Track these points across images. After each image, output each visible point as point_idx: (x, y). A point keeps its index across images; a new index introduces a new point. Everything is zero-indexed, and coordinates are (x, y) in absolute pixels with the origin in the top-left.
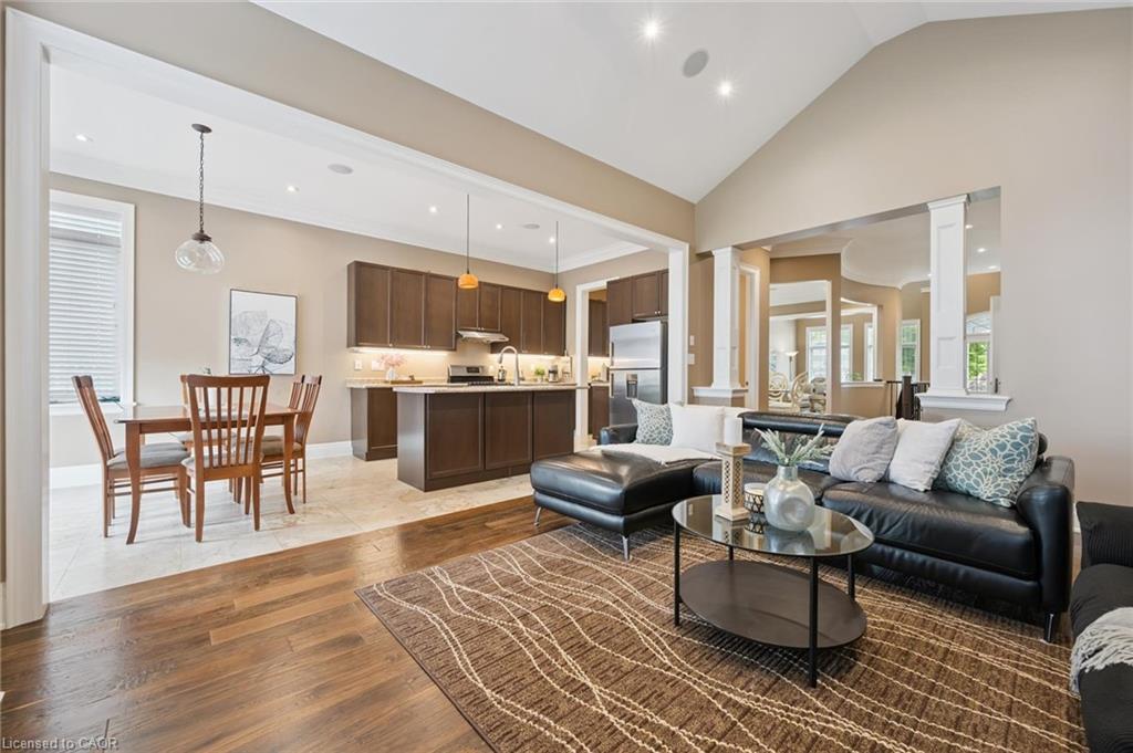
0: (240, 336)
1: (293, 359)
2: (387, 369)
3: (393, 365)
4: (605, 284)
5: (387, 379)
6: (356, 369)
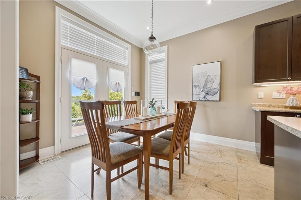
0: (196, 84)
1: (219, 93)
2: (287, 98)
3: (294, 94)
5: (287, 105)
6: (259, 97)
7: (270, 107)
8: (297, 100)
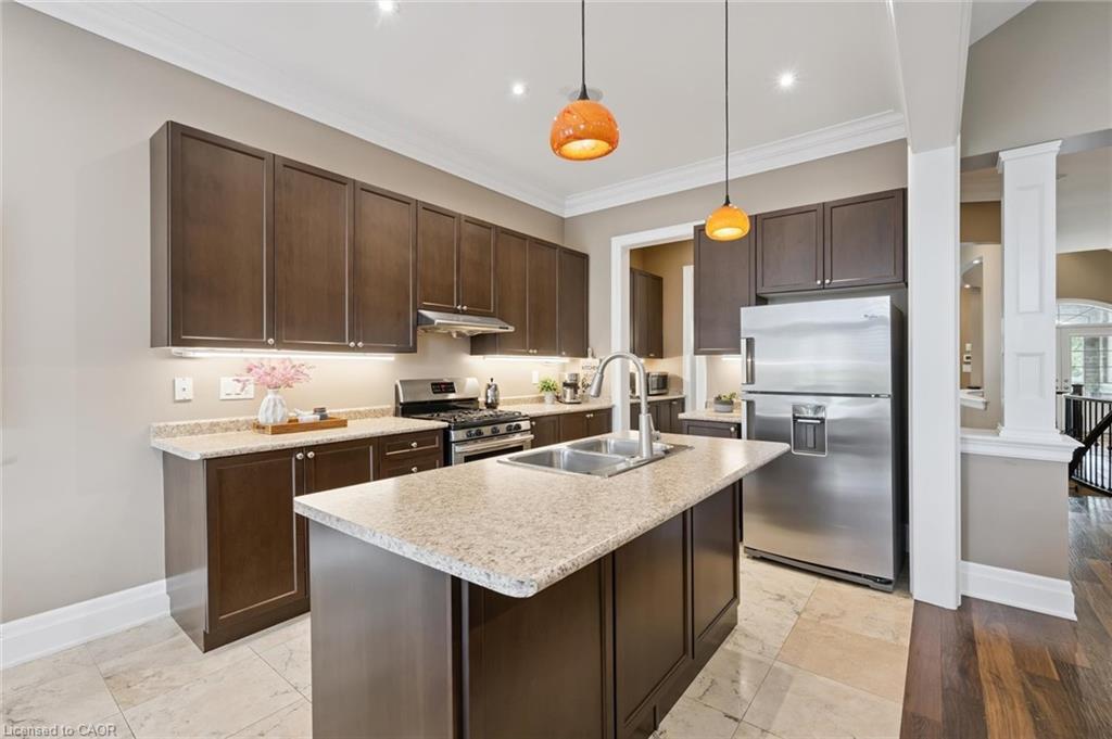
2: (260, 395)
3: (277, 386)
4: (692, 231)
5: (262, 420)
6: (177, 398)
7: (215, 432)
8: (283, 406)
